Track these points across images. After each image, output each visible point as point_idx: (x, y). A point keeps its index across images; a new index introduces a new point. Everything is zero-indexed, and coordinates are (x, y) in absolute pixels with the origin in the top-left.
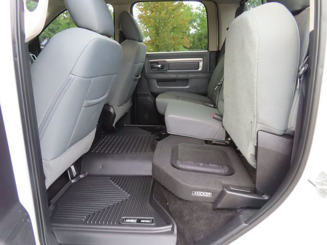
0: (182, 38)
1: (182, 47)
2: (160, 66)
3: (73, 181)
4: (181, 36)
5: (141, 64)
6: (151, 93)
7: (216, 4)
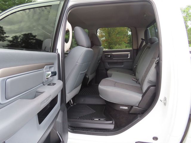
0: (124, 38)
1: (123, 42)
2: (109, 56)
3: (72, 106)
4: (123, 37)
5: (101, 56)
6: (105, 69)
7: (136, 28)
